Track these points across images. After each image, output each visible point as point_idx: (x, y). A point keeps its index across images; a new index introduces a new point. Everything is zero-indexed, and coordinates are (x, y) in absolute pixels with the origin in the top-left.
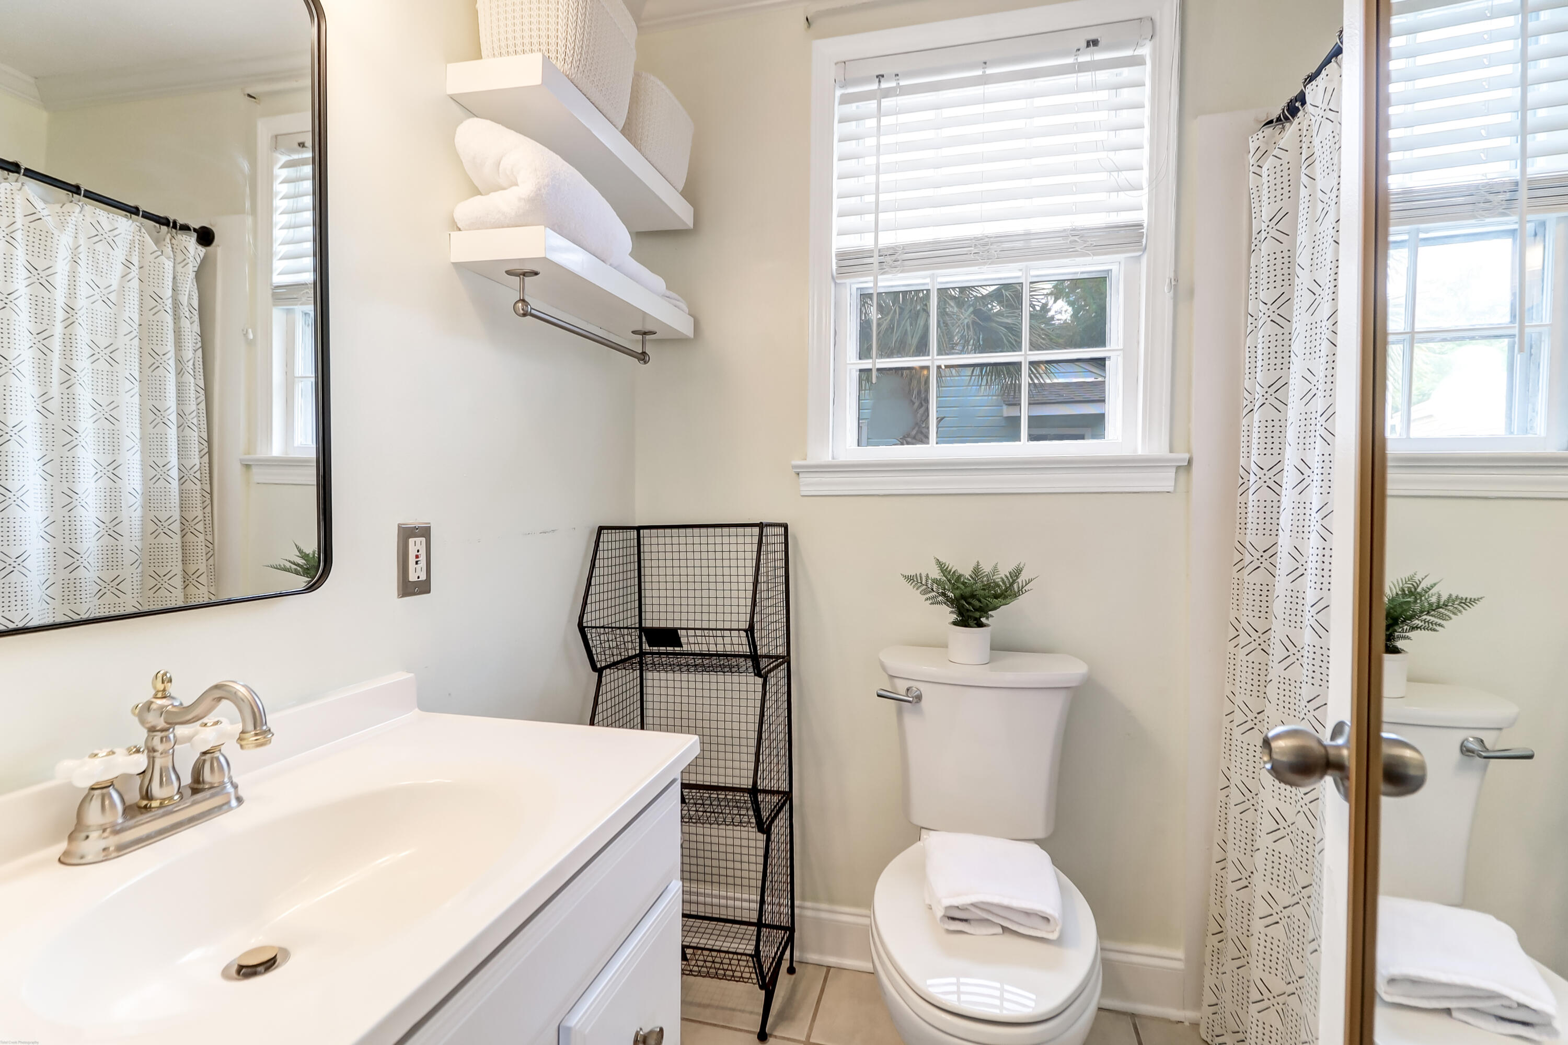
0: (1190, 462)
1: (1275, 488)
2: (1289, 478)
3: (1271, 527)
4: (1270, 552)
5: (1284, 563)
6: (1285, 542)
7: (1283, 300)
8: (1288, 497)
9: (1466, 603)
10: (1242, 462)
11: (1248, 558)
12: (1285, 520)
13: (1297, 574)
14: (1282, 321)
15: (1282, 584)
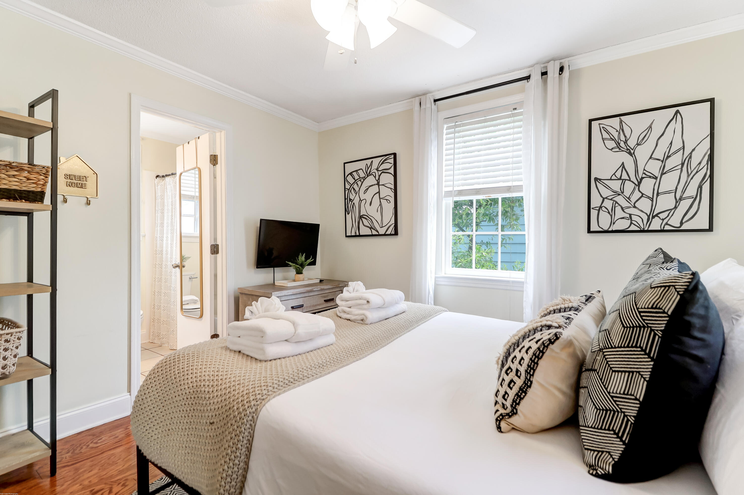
0: (145, 235)
1: (162, 240)
2: (165, 239)
3: (162, 247)
4: (162, 251)
5: (164, 252)
6: (164, 249)
7: (163, 210)
8: (165, 242)
9: (189, 258)
10: (156, 236)
11: (158, 252)
12: (164, 246)
13: (167, 254)
14: (163, 213)
15: (164, 256)
